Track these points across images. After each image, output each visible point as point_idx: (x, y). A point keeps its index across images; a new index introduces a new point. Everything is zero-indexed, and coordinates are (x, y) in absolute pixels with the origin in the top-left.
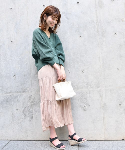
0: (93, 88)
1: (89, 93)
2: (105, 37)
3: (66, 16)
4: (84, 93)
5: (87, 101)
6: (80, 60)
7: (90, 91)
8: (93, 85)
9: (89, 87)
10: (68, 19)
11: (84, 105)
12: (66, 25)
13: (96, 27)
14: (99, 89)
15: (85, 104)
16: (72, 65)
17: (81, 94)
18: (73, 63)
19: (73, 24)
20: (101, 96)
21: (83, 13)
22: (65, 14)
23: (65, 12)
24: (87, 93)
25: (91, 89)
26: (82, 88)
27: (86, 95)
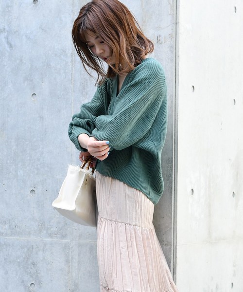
0: (52, 237)
1: (43, 250)
2: (88, 96)
3: (7, 38)
4: (33, 248)
5: (37, 272)
6: (28, 158)
7: (45, 245)
8: (52, 229)
9: (45, 232)
10: (11, 46)
11: (31, 279)
12: (5, 63)
13: (71, 66)
14: (64, 241)
15: (32, 277)
16: (11, 170)
17: (26, 250)
18: (14, 167)
19: (21, 60)
20: (67, 261)
21: (43, 29)
22: (6, 34)
23: (6, 27)
24: (38, 247)
25: (48, 240)
26: (30, 234)
27: (37, 253)
